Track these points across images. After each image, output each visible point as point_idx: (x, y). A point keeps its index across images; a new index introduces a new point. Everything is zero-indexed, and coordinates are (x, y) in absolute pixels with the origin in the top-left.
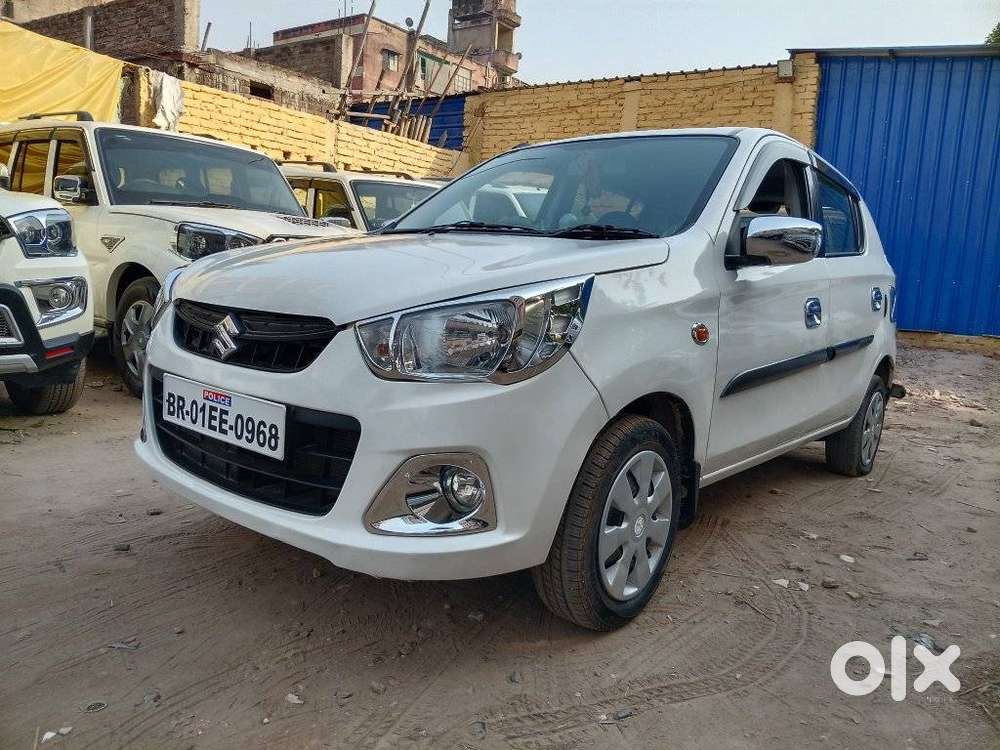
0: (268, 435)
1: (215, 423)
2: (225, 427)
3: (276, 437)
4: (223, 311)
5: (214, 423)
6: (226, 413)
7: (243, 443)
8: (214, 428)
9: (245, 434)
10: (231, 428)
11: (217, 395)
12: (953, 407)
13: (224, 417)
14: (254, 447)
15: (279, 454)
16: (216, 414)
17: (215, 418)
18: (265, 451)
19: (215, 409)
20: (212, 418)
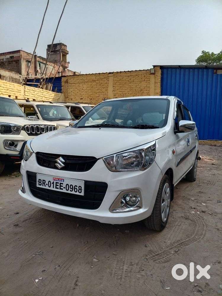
0: (78, 189)
1: (59, 187)
2: (61, 187)
3: (81, 189)
4: (58, 156)
5: (57, 187)
6: (62, 184)
7: (69, 192)
8: (58, 188)
9: (70, 189)
10: (64, 188)
11: (58, 179)
12: (206, 160)
13: (61, 185)
14: (73, 192)
15: (82, 194)
16: (59, 184)
17: (58, 185)
18: (77, 193)
19: (58, 183)
20: (56, 185)
